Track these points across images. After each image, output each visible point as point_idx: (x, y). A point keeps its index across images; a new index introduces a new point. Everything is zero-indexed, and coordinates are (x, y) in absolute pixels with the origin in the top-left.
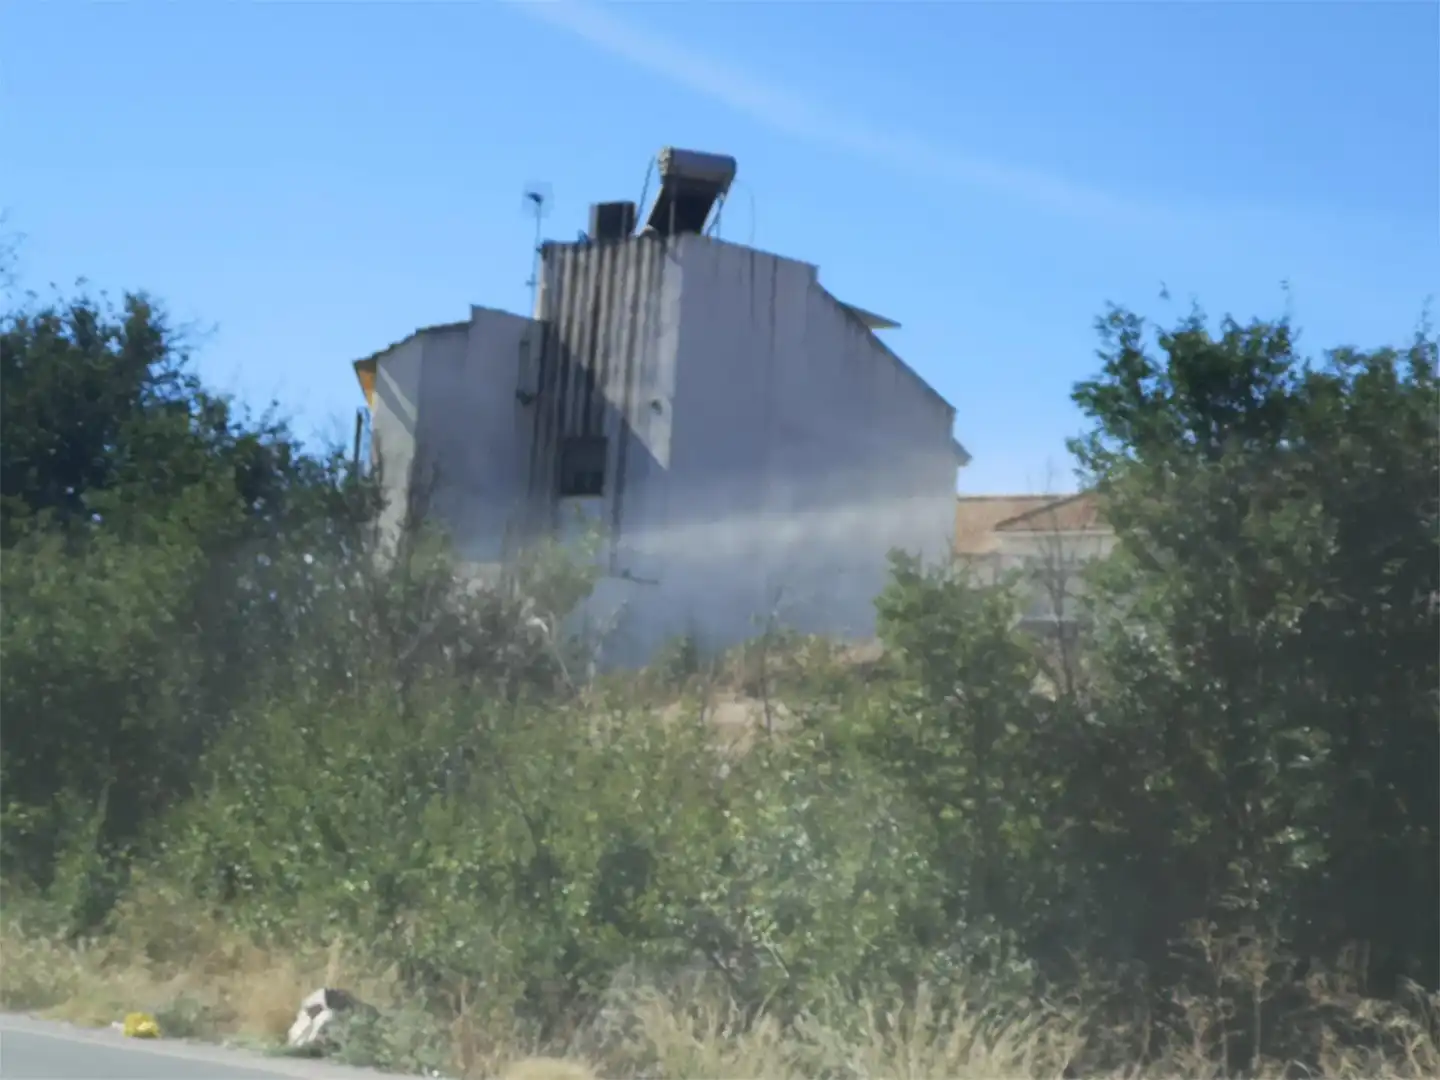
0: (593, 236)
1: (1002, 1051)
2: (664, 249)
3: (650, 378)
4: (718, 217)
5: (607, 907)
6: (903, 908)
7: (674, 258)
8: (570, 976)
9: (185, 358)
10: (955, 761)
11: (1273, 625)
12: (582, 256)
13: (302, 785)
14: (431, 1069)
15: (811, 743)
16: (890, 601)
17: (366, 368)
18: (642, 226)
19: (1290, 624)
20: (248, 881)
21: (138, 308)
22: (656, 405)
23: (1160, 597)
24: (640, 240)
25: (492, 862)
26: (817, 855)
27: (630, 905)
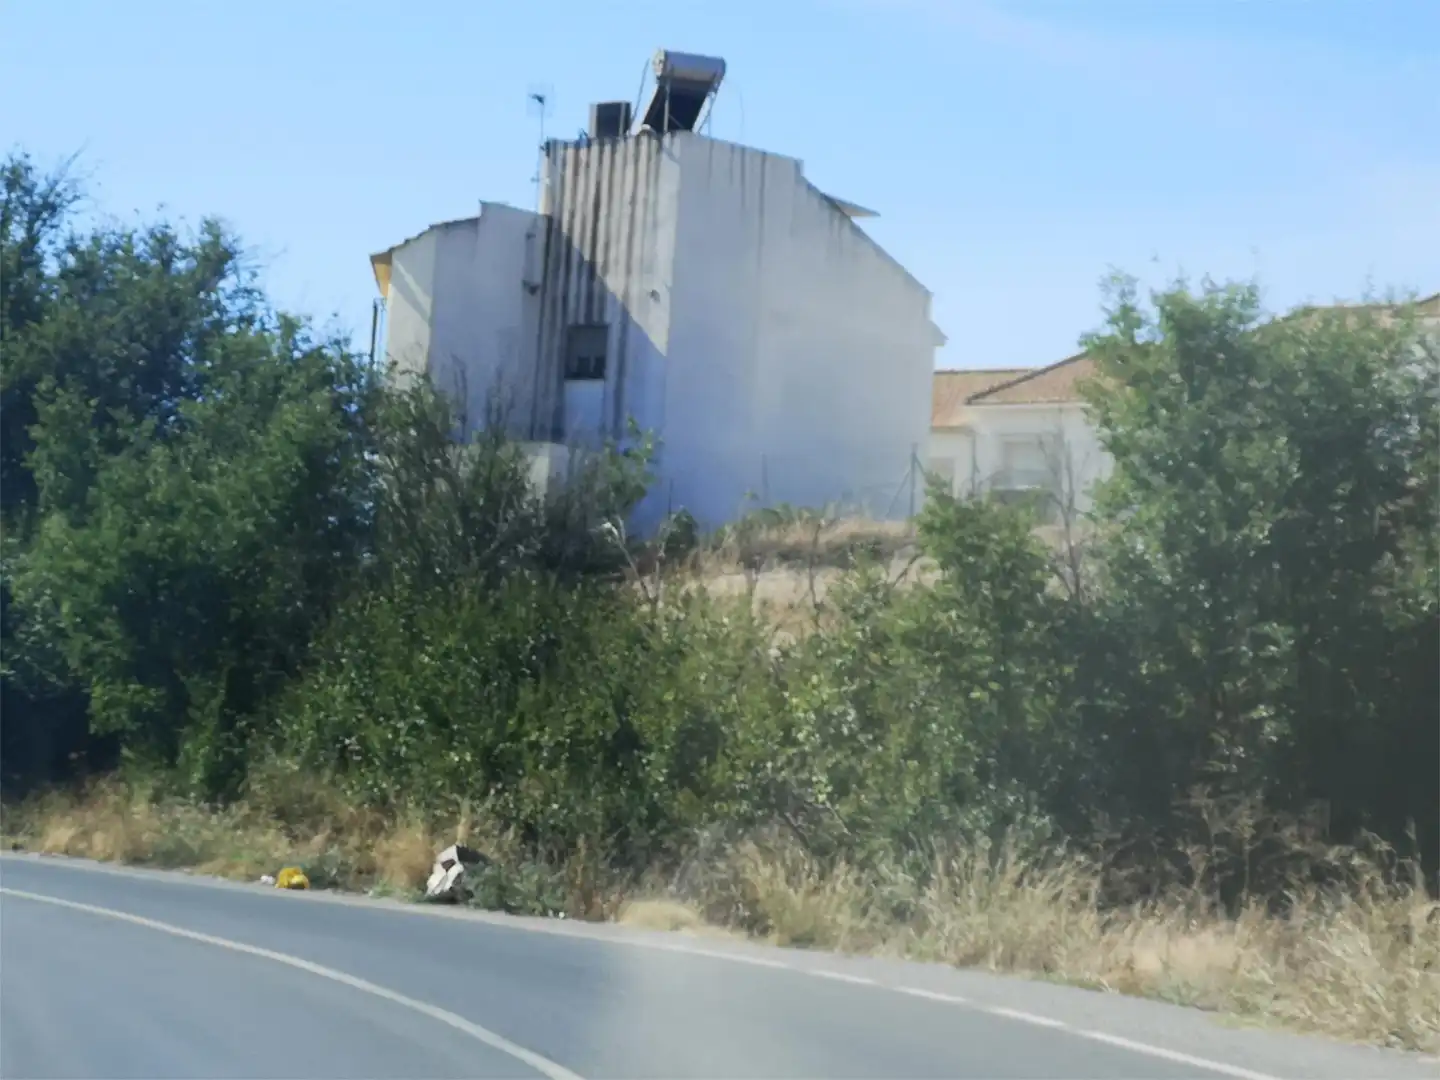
0: (592, 134)
2: (660, 148)
3: (648, 269)
4: (709, 112)
5: (683, 774)
6: (944, 774)
7: (671, 155)
8: (653, 832)
9: (254, 275)
10: (983, 651)
11: (1247, 539)
12: (583, 152)
13: (406, 667)
14: (556, 912)
15: (859, 634)
16: (929, 518)
17: (382, 260)
18: (637, 126)
19: (1261, 537)
20: (358, 753)
21: (211, 227)
22: (654, 294)
23: (1153, 514)
24: (638, 138)
25: (582, 737)
26: (863, 730)
27: (704, 772)
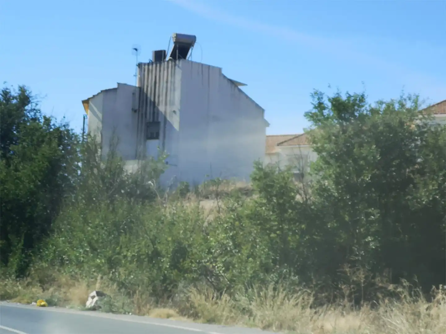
0: (153, 61)
1: (292, 302)
2: (175, 65)
3: (172, 103)
4: (191, 53)
5: (175, 265)
6: (261, 262)
7: (179, 67)
8: (165, 285)
9: (37, 104)
10: (274, 221)
11: (363, 180)
12: (150, 67)
13: (83, 232)
14: (129, 313)
15: (232, 216)
16: (254, 176)
17: (86, 102)
18: (168, 57)
19: (367, 179)
20: (67, 260)
21: (22, 90)
22: (174, 112)
23: (331, 173)
24: (168, 61)
25: (141, 253)
26: (235, 248)
27: (182, 264)
